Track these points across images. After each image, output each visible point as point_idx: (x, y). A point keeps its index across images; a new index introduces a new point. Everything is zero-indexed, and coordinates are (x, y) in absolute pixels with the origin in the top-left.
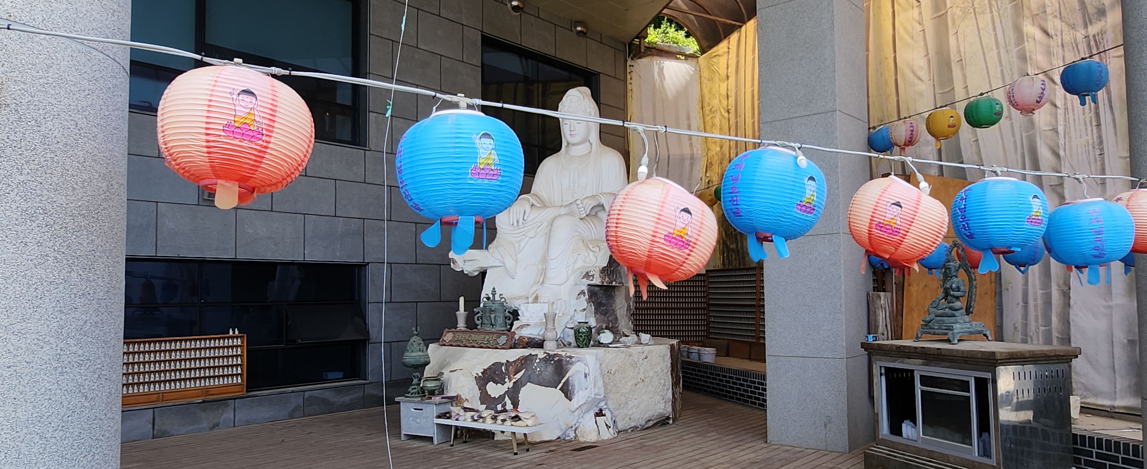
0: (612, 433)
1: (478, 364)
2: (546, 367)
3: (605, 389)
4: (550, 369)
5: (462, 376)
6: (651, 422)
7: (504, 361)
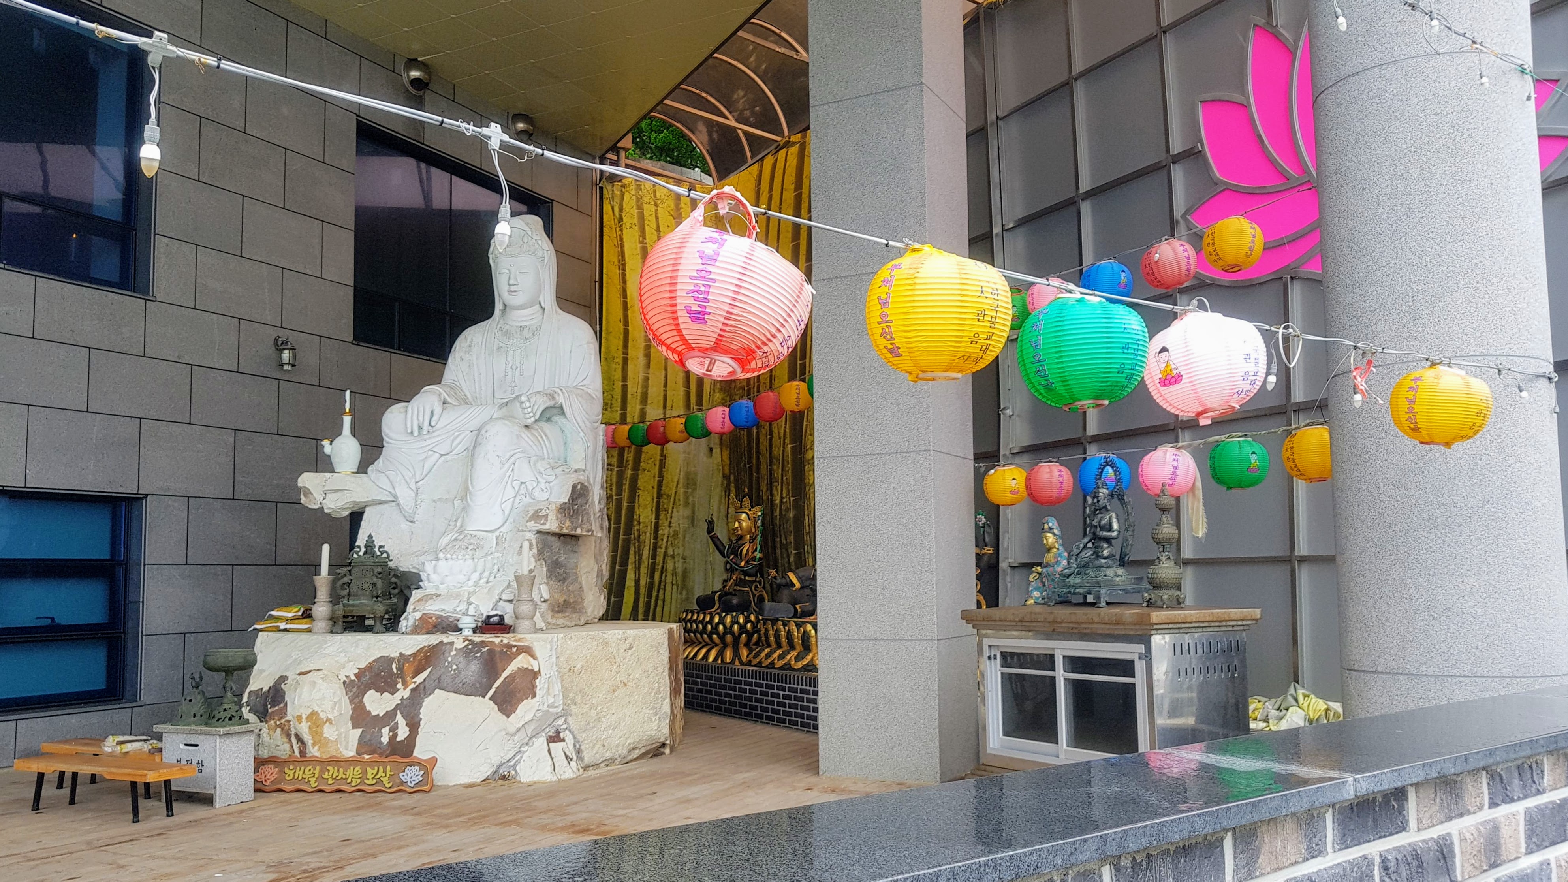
0: (575, 770)
1: (350, 661)
2: (468, 663)
3: (565, 697)
4: (474, 667)
5: (321, 681)
6: (637, 751)
7: (396, 655)
